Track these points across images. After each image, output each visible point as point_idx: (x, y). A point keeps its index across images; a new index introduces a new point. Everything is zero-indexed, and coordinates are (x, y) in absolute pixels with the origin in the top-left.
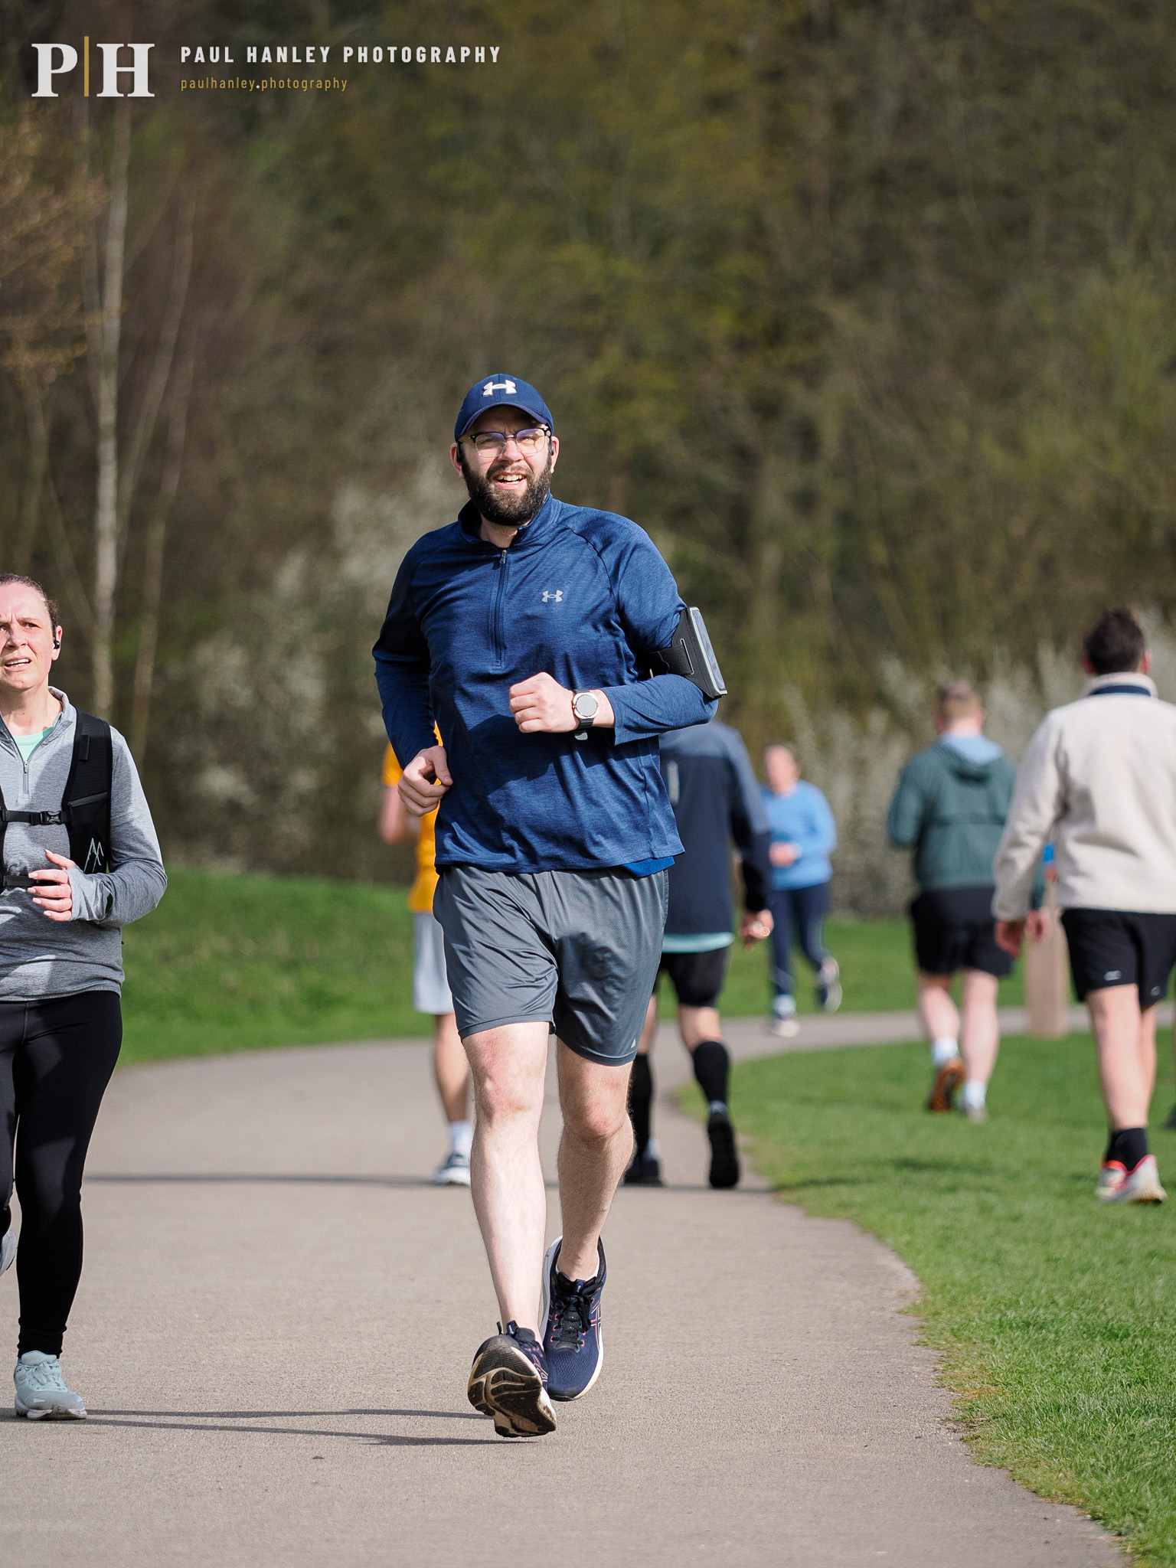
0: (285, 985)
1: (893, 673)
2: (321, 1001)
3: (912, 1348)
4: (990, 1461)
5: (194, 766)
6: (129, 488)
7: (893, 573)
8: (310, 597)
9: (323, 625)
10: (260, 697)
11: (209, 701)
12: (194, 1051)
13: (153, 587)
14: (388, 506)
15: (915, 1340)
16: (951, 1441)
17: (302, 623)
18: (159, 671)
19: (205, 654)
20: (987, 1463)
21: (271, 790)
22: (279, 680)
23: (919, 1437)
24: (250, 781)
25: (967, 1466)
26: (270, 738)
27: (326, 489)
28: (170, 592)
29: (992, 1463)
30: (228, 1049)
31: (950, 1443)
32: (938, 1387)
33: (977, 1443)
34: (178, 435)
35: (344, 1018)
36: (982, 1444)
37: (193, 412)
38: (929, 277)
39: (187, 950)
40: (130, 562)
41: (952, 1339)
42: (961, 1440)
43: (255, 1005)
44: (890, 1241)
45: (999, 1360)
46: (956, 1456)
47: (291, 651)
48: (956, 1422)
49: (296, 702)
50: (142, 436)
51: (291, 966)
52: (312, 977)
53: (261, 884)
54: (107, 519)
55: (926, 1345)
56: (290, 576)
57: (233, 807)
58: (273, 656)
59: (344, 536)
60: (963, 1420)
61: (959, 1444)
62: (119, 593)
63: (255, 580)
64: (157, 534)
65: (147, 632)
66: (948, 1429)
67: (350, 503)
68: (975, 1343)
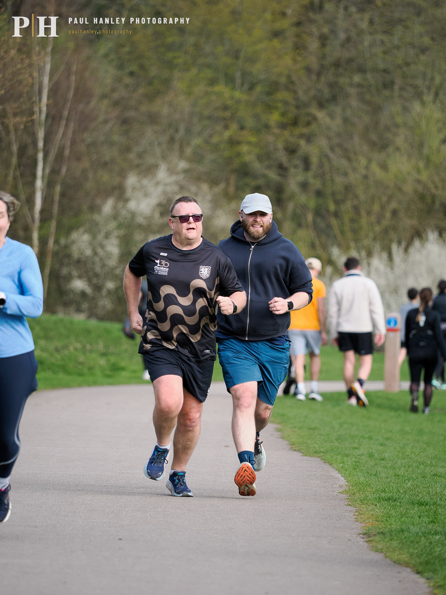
0: (102, 362)
1: (335, 252)
2: (116, 369)
3: (345, 506)
5: (69, 278)
6: (47, 171)
7: (336, 215)
8: (115, 216)
9: (120, 226)
10: (95, 253)
11: (76, 255)
12: (67, 386)
13: (56, 209)
14: (145, 182)
15: (346, 504)
16: (361, 541)
17: (113, 225)
18: (56, 242)
19: (74, 236)
20: (376, 550)
21: (98, 288)
22: (102, 246)
23: (349, 540)
24: (89, 284)
25: (368, 551)
26: (98, 269)
27: (123, 175)
28: (62, 211)
30: (80, 385)
32: (356, 521)
33: (372, 543)
34: (67, 152)
35: (124, 374)
37: (73, 143)
38: (354, 102)
39: (66, 347)
40: (47, 199)
41: (360, 503)
42: (366, 541)
43: (90, 369)
44: (335, 466)
45: (378, 511)
46: (364, 547)
47: (107, 236)
48: (363, 534)
49: (109, 255)
50: (53, 151)
51: (104, 355)
52: (113, 359)
53: (93, 323)
54: (39, 183)
55: (350, 505)
56: (108, 207)
57: (83, 294)
58: (100, 237)
59: (129, 193)
60: (366, 534)
61: (365, 543)
62: (42, 211)
63: (94, 208)
64: (58, 189)
65: (53, 226)
66: (360, 537)
67: (132, 180)
68: (369, 505)
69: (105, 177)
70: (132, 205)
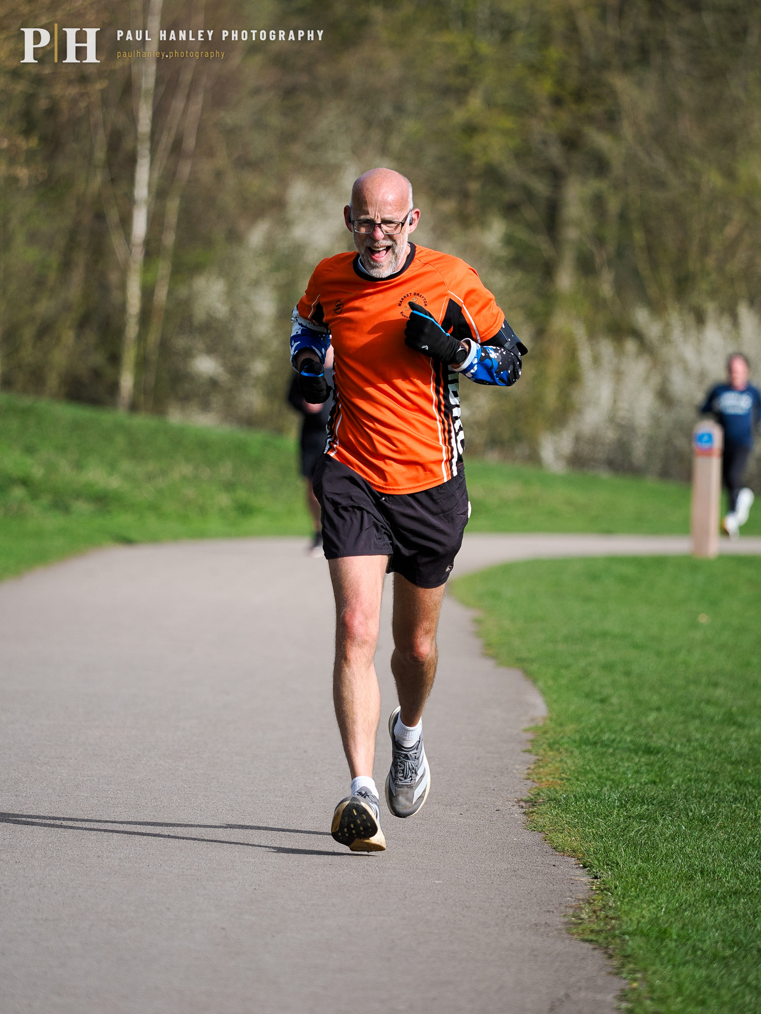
0: (224, 499)
1: (641, 316)
2: (245, 510)
3: (521, 753)
4: (535, 828)
5: (188, 354)
6: (156, 175)
7: (649, 250)
8: (268, 249)
9: (276, 268)
10: (234, 313)
11: (199, 315)
13: (169, 239)
14: (322, 193)
15: (525, 749)
16: (517, 813)
17: (263, 265)
18: (170, 293)
19: (200, 283)
20: (533, 829)
21: (238, 372)
22: (247, 301)
23: (498, 810)
24: (224, 365)
25: (521, 830)
26: (240, 338)
27: (283, 182)
29: (536, 828)
31: (516, 815)
32: (526, 779)
33: (533, 816)
34: (190, 143)
35: (258, 522)
36: (535, 817)
37: (201, 128)
38: (679, 64)
39: (164, 473)
40: (155, 221)
41: (547, 749)
42: (524, 813)
43: (203, 511)
44: (541, 684)
45: (571, 763)
46: (516, 823)
47: (256, 283)
48: (526, 802)
49: (256, 316)
50: (166, 140)
51: (229, 486)
52: (242, 494)
54: (142, 192)
55: (529, 752)
56: (257, 236)
57: (213, 383)
58: (244, 289)
59: (293, 211)
60: (530, 801)
61: (522, 816)
62: (147, 242)
63: (235, 237)
64: (174, 205)
65: (163, 268)
66: (519, 806)
67: (298, 190)
68: (561, 753)
69: (255, 183)
70: (299, 232)
